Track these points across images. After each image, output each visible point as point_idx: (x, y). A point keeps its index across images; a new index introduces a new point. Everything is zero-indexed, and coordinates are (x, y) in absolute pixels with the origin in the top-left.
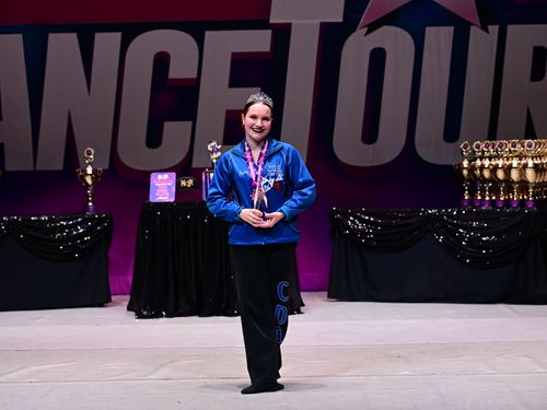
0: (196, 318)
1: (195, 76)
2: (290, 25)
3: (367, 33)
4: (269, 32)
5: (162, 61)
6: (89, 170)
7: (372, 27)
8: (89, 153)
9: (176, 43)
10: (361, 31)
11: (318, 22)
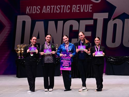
0: (78, 78)
1: (78, 29)
2: (97, 19)
3: (113, 20)
4: (93, 20)
5: (71, 26)
6: (57, 49)
7: (114, 19)
8: (57, 45)
9: (74, 23)
10: (112, 20)
11: (103, 18)
